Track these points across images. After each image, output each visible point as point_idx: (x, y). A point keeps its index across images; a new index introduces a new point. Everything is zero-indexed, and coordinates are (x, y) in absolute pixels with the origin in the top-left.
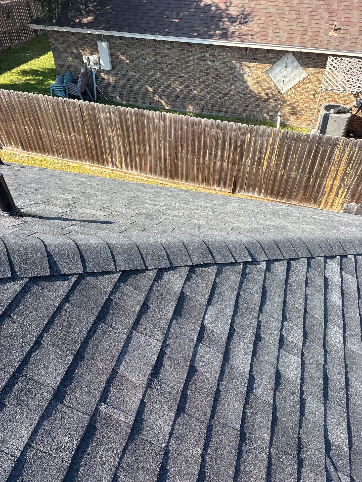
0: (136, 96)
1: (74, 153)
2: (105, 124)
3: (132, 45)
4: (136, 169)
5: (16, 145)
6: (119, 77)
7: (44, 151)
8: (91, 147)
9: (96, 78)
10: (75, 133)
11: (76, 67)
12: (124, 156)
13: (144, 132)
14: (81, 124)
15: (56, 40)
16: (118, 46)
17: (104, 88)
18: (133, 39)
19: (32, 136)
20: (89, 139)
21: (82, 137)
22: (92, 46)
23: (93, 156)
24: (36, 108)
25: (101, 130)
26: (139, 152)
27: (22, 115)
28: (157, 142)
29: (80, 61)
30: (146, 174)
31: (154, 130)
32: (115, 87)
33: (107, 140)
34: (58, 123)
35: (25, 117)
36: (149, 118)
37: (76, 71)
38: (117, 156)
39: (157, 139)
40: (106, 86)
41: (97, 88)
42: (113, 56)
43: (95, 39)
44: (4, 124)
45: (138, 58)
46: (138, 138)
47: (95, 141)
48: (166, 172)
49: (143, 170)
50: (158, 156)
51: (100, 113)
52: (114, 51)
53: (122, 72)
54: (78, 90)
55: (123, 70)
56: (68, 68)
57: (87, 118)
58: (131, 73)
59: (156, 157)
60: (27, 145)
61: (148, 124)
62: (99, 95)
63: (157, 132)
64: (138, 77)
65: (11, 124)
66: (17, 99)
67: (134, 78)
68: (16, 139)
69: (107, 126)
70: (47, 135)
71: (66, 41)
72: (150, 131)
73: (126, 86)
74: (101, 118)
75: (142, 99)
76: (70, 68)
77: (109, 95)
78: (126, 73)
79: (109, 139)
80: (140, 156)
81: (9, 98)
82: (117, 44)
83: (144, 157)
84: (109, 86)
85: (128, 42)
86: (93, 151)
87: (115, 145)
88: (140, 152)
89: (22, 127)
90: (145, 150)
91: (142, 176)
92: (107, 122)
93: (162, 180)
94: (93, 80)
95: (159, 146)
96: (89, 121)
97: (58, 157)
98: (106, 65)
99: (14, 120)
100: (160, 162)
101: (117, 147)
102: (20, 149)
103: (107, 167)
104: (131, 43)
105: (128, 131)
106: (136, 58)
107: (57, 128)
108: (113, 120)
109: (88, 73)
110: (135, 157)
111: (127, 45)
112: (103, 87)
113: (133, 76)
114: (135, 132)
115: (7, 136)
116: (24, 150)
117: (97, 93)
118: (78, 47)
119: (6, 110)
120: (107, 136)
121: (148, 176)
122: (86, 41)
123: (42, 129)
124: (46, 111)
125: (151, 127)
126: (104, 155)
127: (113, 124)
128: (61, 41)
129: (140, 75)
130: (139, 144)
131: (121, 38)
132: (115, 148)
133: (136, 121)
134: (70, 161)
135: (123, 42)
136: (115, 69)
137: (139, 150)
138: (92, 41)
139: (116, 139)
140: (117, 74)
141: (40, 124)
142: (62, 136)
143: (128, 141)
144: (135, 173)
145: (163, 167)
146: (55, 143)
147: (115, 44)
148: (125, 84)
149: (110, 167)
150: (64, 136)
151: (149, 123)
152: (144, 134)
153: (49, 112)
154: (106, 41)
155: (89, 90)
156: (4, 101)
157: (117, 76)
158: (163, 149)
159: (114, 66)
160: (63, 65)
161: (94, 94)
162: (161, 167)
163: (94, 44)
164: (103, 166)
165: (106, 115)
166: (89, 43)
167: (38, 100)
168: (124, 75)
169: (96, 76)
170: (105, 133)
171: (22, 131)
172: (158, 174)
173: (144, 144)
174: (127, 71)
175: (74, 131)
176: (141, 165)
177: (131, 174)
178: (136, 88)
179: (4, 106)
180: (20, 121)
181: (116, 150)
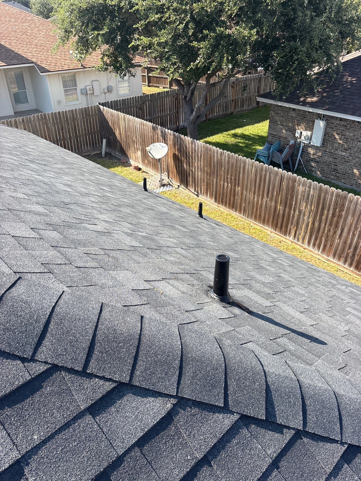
0: (338, 175)
1: (260, 216)
2: (301, 197)
3: (351, 127)
4: (319, 248)
5: (211, 196)
6: (326, 154)
7: (233, 208)
8: (279, 214)
9: (302, 151)
10: (267, 198)
11: (287, 138)
12: (310, 232)
13: (341, 214)
14: (277, 191)
15: (276, 113)
16: (335, 126)
17: (308, 161)
18: (354, 121)
19: (227, 192)
20: (280, 207)
21: (273, 204)
22: (309, 123)
23: (277, 223)
24: (240, 169)
25: (295, 202)
26: (327, 232)
27: (226, 172)
28: (353, 229)
29: (292, 134)
30: (328, 256)
31: (353, 216)
32: (318, 162)
33: (297, 213)
34: (255, 186)
35: (228, 175)
36: (351, 203)
37: (285, 142)
38: (303, 231)
39: (354, 226)
40: (310, 160)
41: (300, 160)
42: (327, 134)
43: (314, 117)
44: (208, 177)
45: (353, 140)
46: (332, 219)
47: (284, 210)
48: (352, 261)
49: (326, 252)
50: (349, 242)
51: (299, 186)
52: (330, 130)
53: (331, 150)
54: (281, 159)
55: (333, 149)
56: (278, 138)
57: (285, 187)
58: (340, 153)
59: (345, 243)
60: (220, 198)
61: (348, 209)
62: (300, 166)
63: (356, 218)
64: (348, 157)
65: (214, 178)
66: (227, 159)
67: (342, 158)
68: (213, 191)
69: (302, 199)
70: (241, 194)
71: (285, 115)
72: (348, 215)
73: (331, 164)
74: (299, 191)
75: (344, 179)
76: (280, 139)
77: (310, 168)
78: (335, 151)
79: (300, 212)
80: (327, 236)
81: (221, 156)
82: (335, 124)
83: (332, 239)
84: (313, 161)
85: (348, 124)
86: (279, 219)
87: (304, 220)
88: (329, 233)
89: (222, 183)
90: (335, 232)
91: (323, 257)
92: (304, 196)
93: (345, 268)
94: (298, 152)
95: (353, 233)
96: (285, 191)
97: (244, 215)
98: (317, 141)
99: (217, 175)
100: (349, 248)
101: (306, 221)
102: (213, 201)
103: (287, 237)
104: (350, 125)
105: (323, 209)
106: (351, 139)
107: (252, 190)
108: (311, 195)
109: (296, 146)
110: (322, 236)
111: (346, 126)
112: (306, 161)
113: (342, 156)
114: (331, 212)
115: (206, 187)
116: (216, 202)
117: (298, 164)
118: (294, 122)
119: (214, 166)
120: (299, 209)
121: (329, 258)
122: (305, 117)
123: (238, 188)
124: (248, 173)
125: (351, 212)
126: (289, 225)
127: (310, 199)
128: (280, 114)
129: (351, 156)
130: (330, 225)
131: (341, 119)
132: (303, 222)
133: (335, 202)
134: (253, 222)
135: (343, 123)
136: (324, 147)
137: (329, 230)
138: (310, 119)
139: (307, 214)
140: (324, 151)
141: (238, 184)
142: (254, 198)
143: (319, 219)
144: (316, 252)
145: (351, 254)
146: (245, 202)
147: (333, 124)
148: (330, 161)
149: (291, 238)
150: (256, 199)
151: (350, 208)
152: (340, 216)
153: (250, 175)
154: (325, 120)
155: (292, 160)
156: (216, 158)
157: (324, 153)
158: (357, 237)
159: (325, 143)
160: (275, 135)
161: (295, 165)
162: (348, 254)
163: (311, 121)
164: (285, 235)
165: (305, 189)
166: (306, 120)
167: (245, 163)
168: (332, 153)
169: (303, 149)
170: (298, 206)
171: (220, 186)
172: (341, 260)
173: (337, 226)
174: (337, 150)
175: (268, 197)
176: (325, 246)
177: (312, 251)
178: (340, 167)
179: (214, 163)
180: (223, 177)
181: (303, 224)
